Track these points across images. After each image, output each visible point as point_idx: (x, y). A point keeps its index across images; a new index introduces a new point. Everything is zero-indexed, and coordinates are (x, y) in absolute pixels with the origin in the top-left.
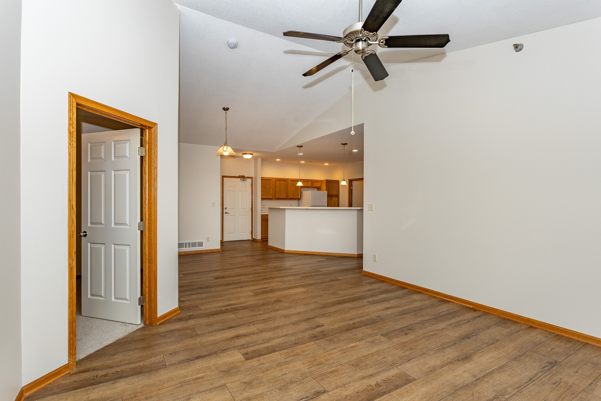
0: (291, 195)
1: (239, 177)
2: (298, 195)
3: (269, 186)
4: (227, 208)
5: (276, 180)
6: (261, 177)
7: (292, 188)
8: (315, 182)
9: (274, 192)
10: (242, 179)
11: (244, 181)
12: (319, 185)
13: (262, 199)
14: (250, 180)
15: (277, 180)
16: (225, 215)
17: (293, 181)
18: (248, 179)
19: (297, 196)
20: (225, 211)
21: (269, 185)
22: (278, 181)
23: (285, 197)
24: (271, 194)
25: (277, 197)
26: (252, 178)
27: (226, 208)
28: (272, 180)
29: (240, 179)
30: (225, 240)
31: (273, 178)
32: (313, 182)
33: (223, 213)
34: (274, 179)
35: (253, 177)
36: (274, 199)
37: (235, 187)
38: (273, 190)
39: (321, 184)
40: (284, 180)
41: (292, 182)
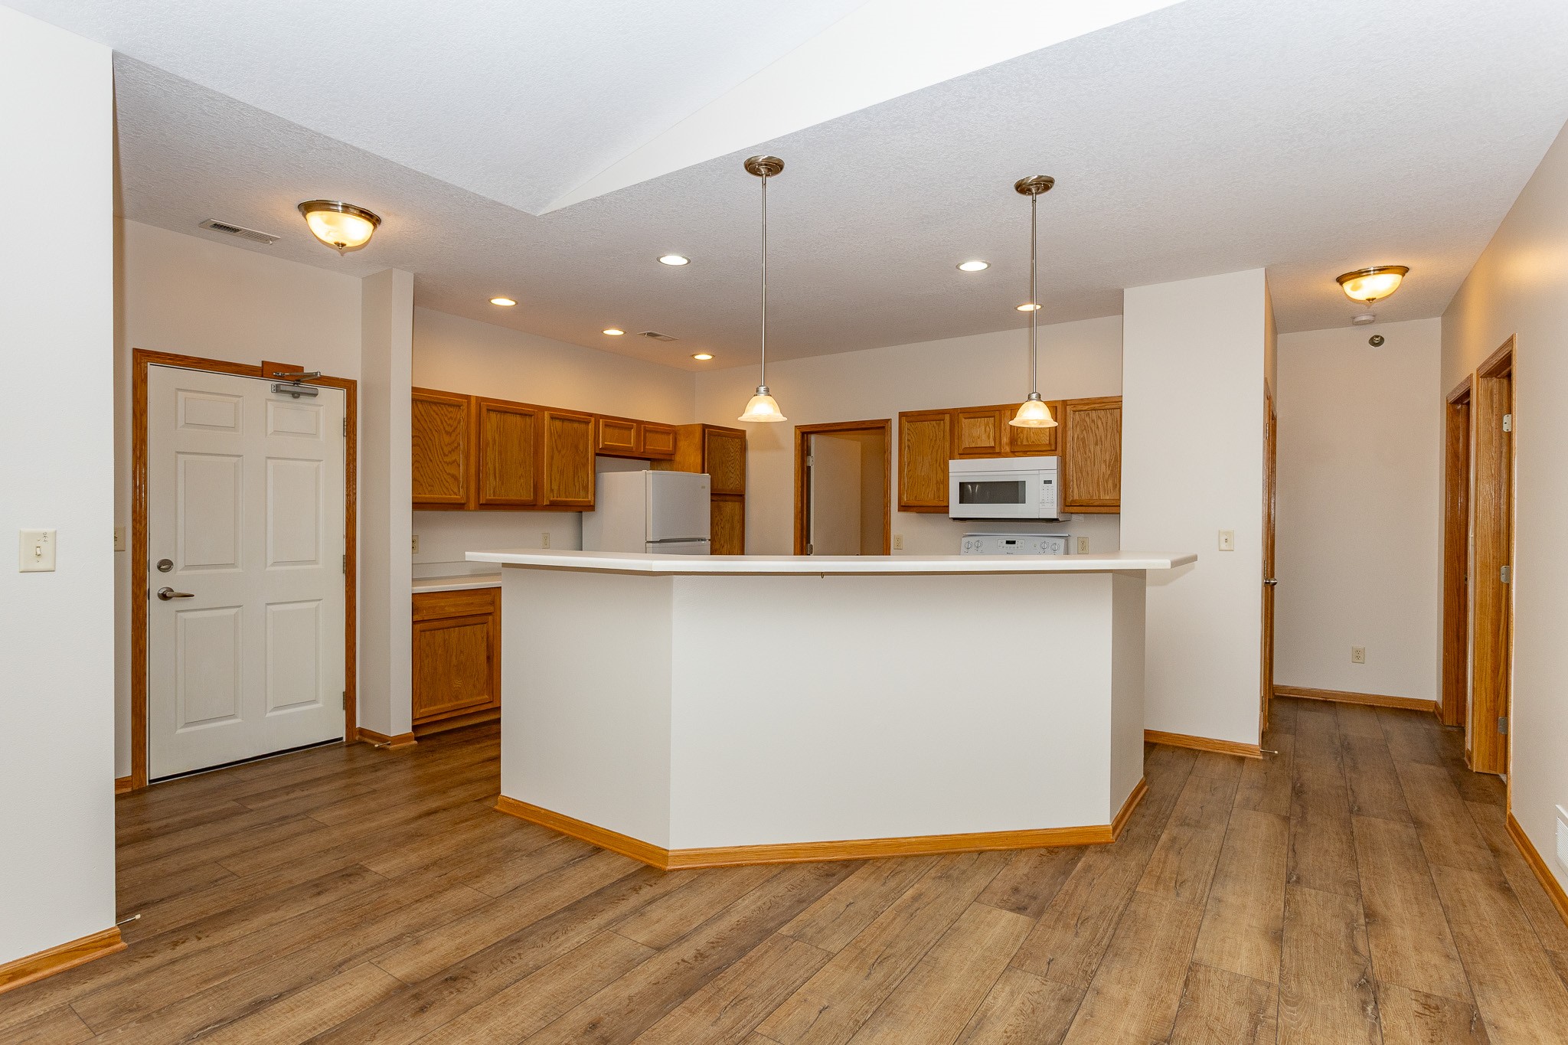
0: (555, 487)
1: (265, 371)
2: (586, 489)
3: (447, 439)
4: (179, 564)
5: (484, 410)
6: (414, 389)
7: (559, 452)
8: (651, 431)
9: (473, 470)
10: (287, 386)
11: (296, 395)
12: (662, 444)
13: (417, 505)
14: (339, 395)
15: (488, 410)
16: (156, 608)
17: (563, 419)
18: (323, 391)
19: (582, 493)
20: (157, 582)
21: (448, 433)
22: (493, 415)
23: (527, 496)
24: (455, 478)
25: (488, 495)
26: (349, 386)
27: (165, 565)
28: (465, 407)
29: (267, 385)
30: (157, 768)
31: (468, 397)
32: (646, 431)
33: (147, 594)
34: (473, 401)
35: (354, 383)
36: (472, 505)
37: (234, 428)
38: (467, 457)
39: (675, 441)
40: (521, 414)
41: (558, 423)
